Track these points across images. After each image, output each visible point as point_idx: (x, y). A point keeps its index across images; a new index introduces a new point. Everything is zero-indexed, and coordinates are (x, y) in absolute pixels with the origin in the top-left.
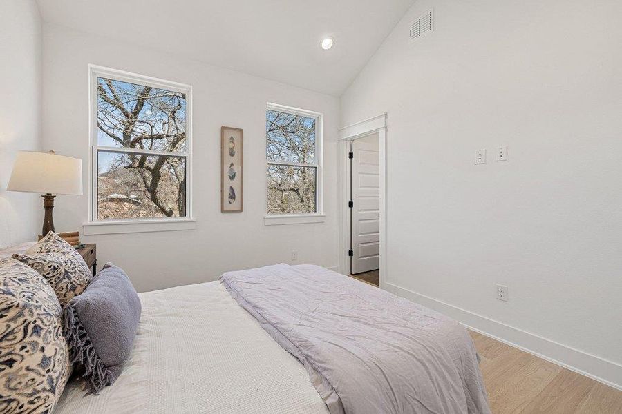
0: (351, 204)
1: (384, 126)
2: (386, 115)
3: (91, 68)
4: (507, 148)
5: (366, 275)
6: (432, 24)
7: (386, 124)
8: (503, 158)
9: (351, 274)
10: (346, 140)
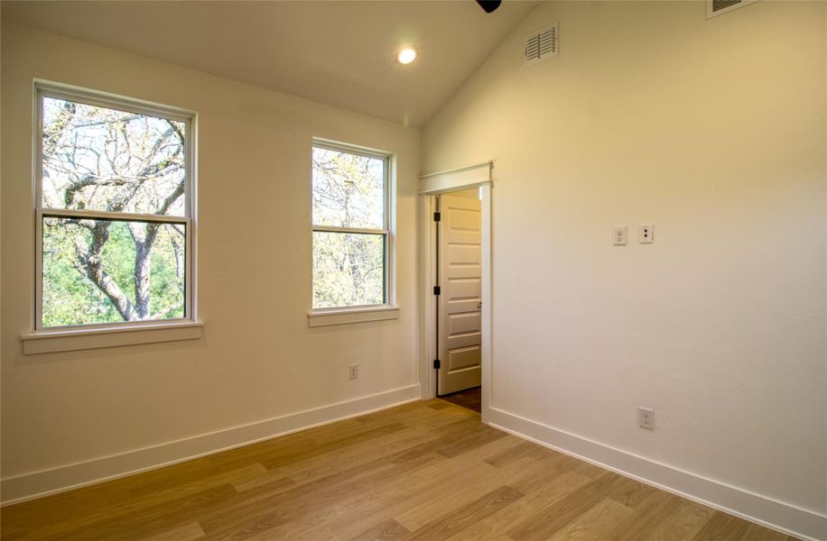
0: (437, 291)
1: (488, 179)
2: (491, 165)
3: (36, 84)
4: (653, 227)
5: (459, 396)
6: (556, 43)
7: (491, 177)
8: (648, 239)
9: (438, 396)
10: (430, 194)
